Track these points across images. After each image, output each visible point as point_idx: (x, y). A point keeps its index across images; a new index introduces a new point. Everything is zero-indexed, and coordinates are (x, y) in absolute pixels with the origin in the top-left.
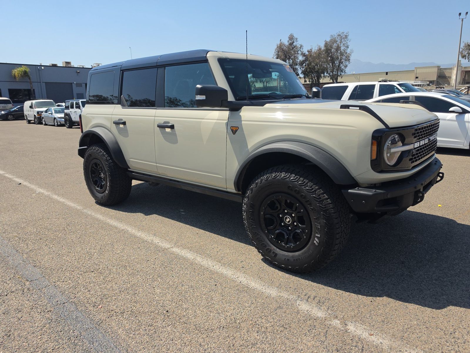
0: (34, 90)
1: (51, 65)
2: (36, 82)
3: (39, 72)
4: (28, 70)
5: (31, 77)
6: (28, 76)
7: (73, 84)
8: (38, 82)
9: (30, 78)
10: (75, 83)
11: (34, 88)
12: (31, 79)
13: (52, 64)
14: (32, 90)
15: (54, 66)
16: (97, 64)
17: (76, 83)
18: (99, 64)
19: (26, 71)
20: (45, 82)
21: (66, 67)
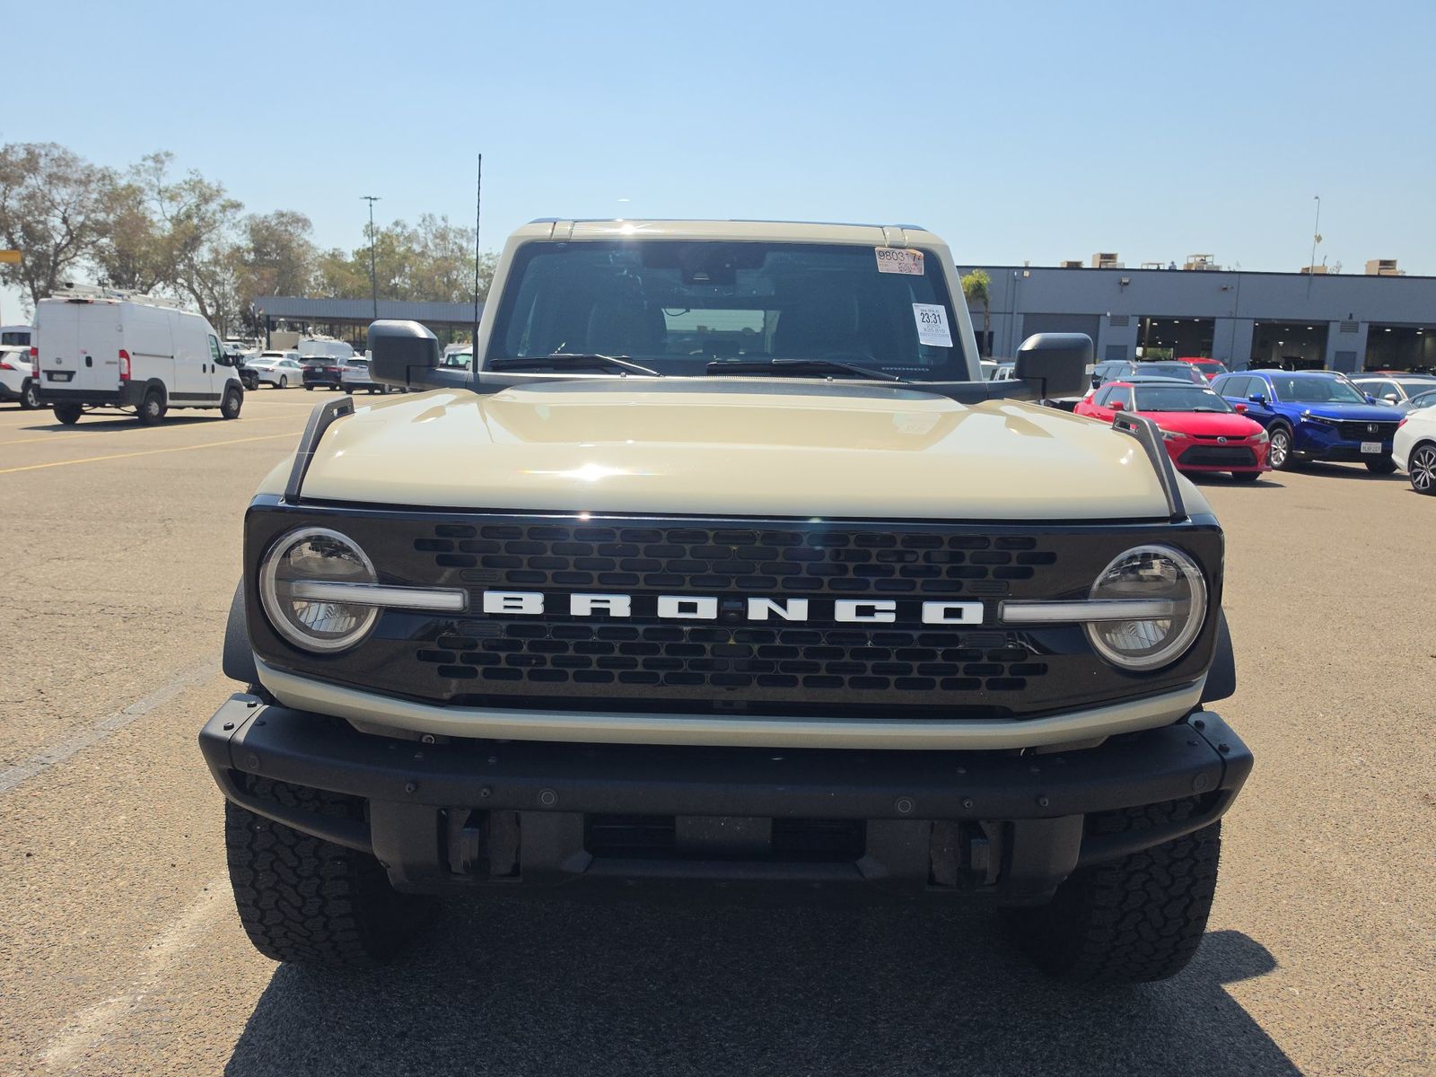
0: (991, 334)
1: (1065, 266)
2: (1001, 313)
3: (1015, 284)
4: (985, 281)
5: (990, 298)
6: (984, 296)
7: (1102, 318)
8: (1005, 313)
9: (986, 303)
10: (1109, 314)
11: (991, 329)
12: (989, 305)
13: (1069, 263)
14: (987, 333)
15: (1074, 267)
16: (1198, 256)
17: (1112, 316)
18: (1205, 257)
19: (981, 285)
20: (1025, 314)
21: (1100, 269)
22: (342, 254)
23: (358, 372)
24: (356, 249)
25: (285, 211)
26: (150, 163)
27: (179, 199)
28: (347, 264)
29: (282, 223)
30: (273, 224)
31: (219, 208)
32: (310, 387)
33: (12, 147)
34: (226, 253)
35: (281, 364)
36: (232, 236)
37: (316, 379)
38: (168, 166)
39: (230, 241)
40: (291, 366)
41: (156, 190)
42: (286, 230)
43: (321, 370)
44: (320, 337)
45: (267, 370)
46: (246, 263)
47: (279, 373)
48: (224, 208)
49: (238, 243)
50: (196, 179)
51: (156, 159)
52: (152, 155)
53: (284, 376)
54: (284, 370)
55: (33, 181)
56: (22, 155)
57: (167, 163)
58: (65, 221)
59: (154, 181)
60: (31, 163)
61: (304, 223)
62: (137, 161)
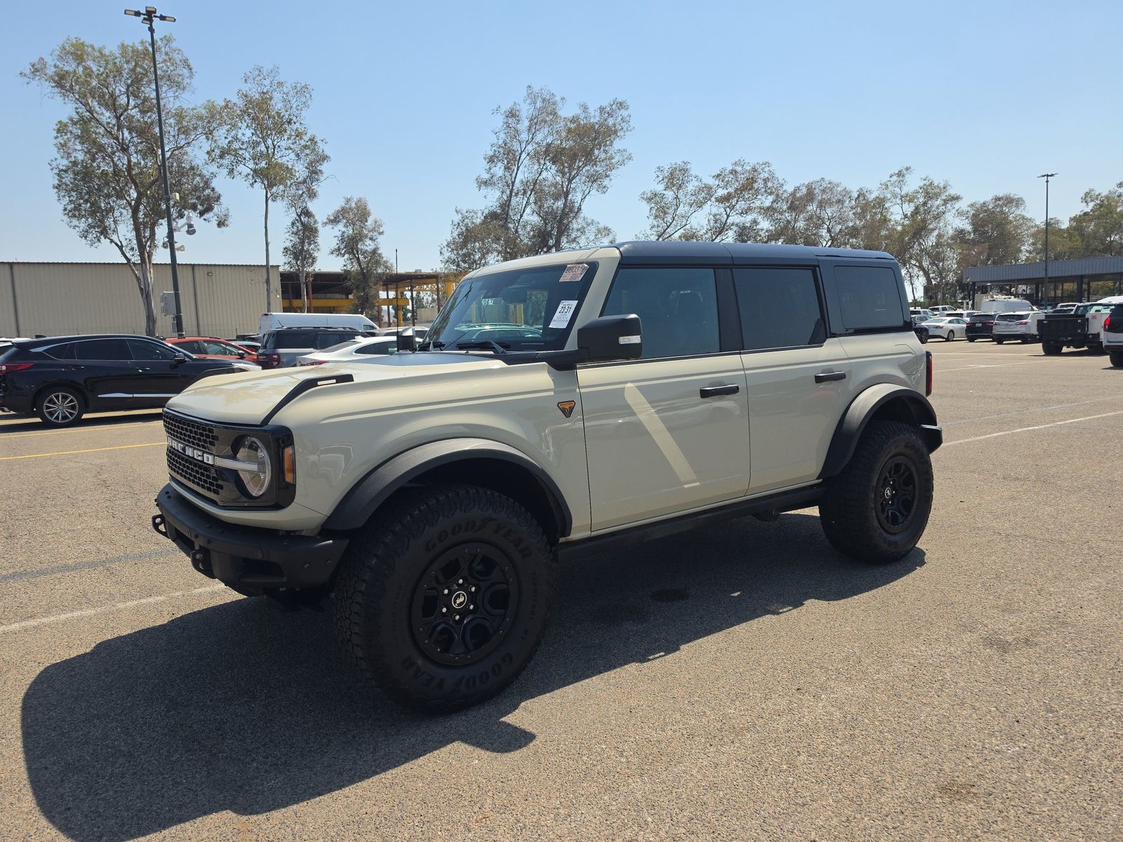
22: (1058, 222)
23: (1007, 325)
24: (1073, 215)
25: (1001, 195)
26: (895, 178)
27: (916, 200)
28: (1061, 230)
29: (998, 206)
30: (990, 207)
31: (942, 202)
32: (971, 339)
33: (799, 188)
34: (949, 235)
35: (950, 322)
36: (955, 222)
37: (977, 332)
38: (908, 178)
39: (954, 226)
40: (959, 323)
41: (899, 197)
42: (1002, 211)
43: (980, 325)
44: (1000, 297)
45: (937, 327)
46: (967, 242)
47: (947, 329)
48: (945, 202)
49: (961, 227)
50: (928, 183)
51: (900, 174)
52: (897, 172)
53: (952, 331)
54: (951, 326)
55: (812, 208)
56: (804, 191)
57: (907, 176)
58: (829, 231)
59: (897, 190)
60: (810, 196)
61: (1018, 202)
62: (886, 178)
